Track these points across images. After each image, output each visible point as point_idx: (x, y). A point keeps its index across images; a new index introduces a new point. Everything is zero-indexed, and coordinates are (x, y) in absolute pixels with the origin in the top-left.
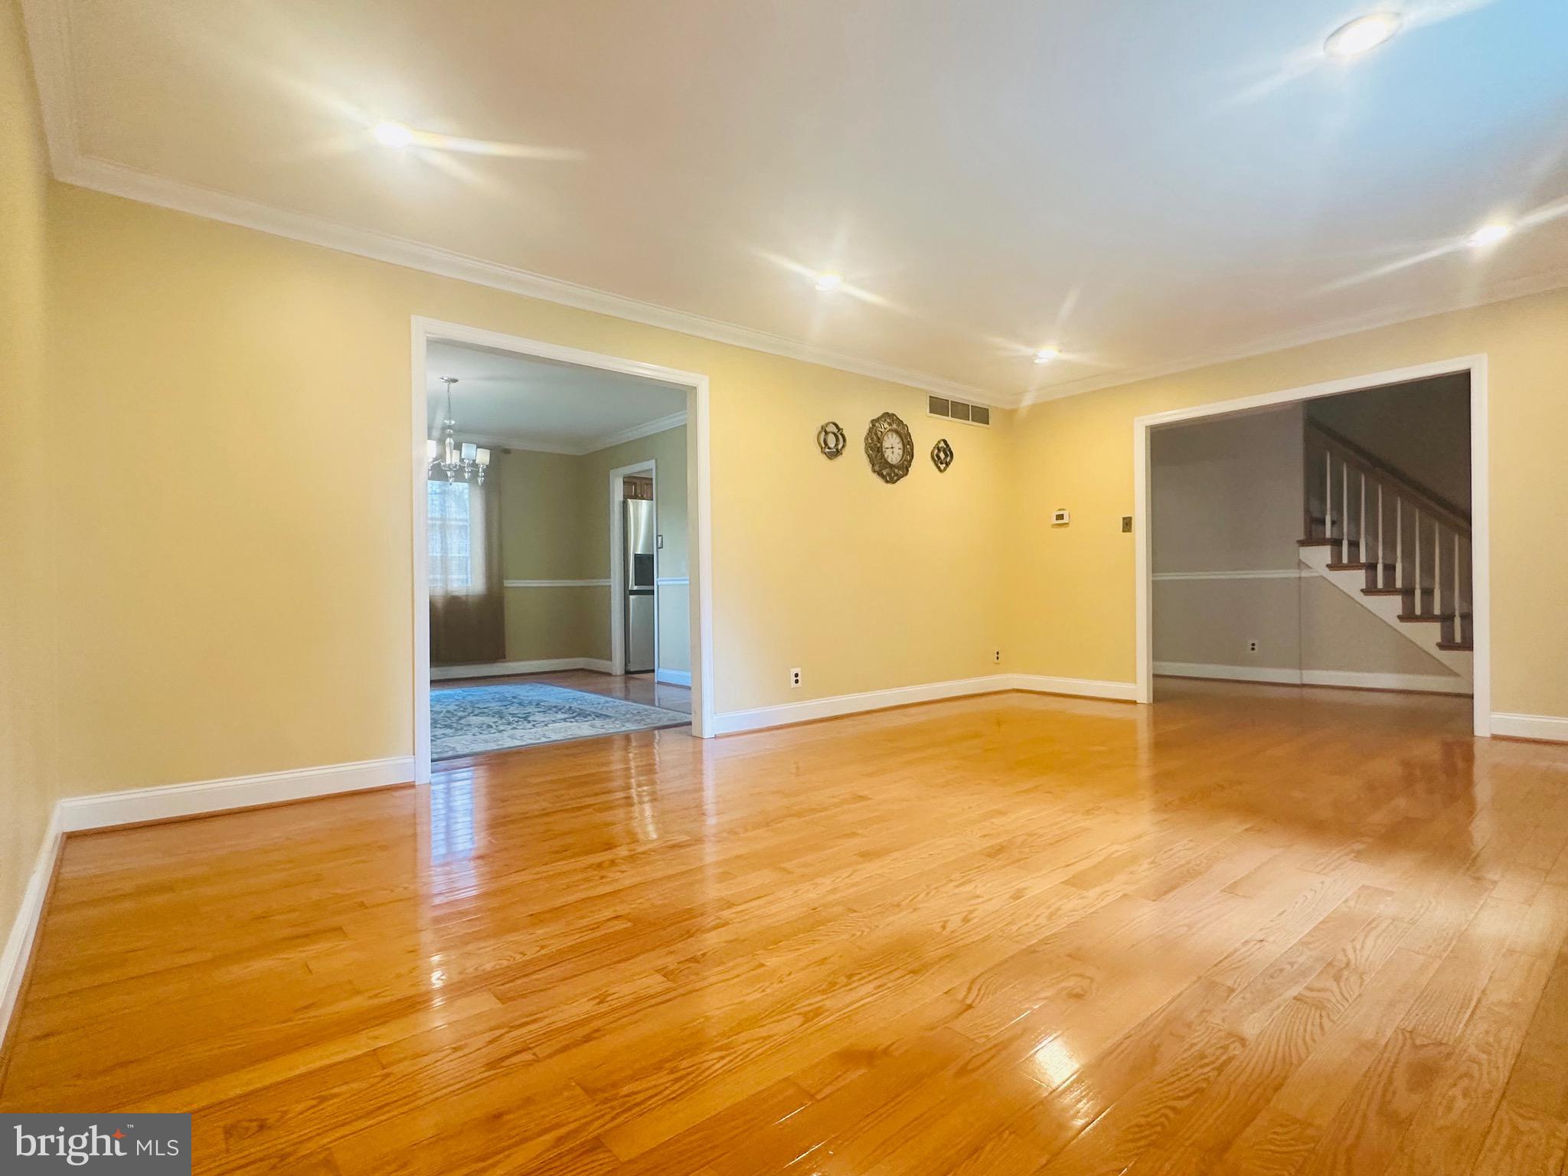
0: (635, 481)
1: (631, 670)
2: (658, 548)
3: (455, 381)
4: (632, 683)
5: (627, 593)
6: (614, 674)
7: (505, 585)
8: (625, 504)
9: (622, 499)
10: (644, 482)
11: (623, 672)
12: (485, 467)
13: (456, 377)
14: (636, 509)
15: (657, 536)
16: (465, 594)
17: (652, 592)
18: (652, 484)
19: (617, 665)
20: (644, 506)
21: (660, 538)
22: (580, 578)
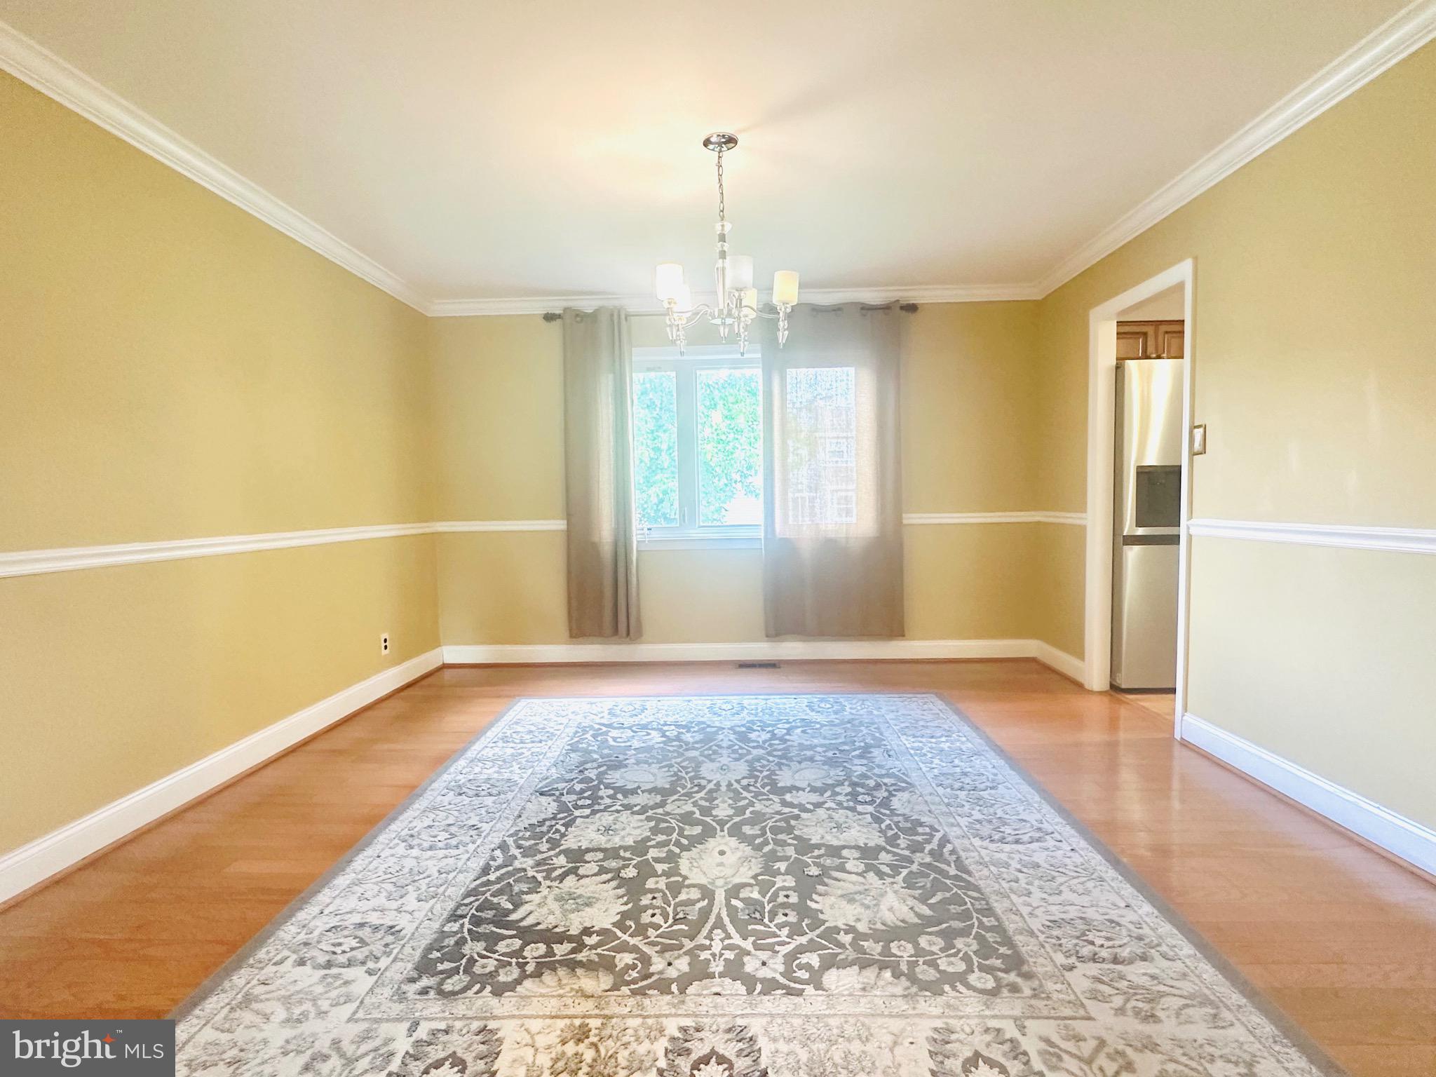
0: (1144, 329)
1: (1123, 686)
2: (1193, 454)
3: (731, 141)
4: (1123, 712)
5: (1121, 541)
6: (1087, 687)
7: (905, 522)
8: (1119, 368)
9: (1114, 363)
10: (1163, 328)
11: (1106, 687)
12: (789, 310)
13: (729, 130)
14: (1147, 377)
15: (1193, 427)
16: (843, 535)
17: (1175, 540)
18: (1182, 332)
19: (1094, 672)
20: (1163, 369)
21: (1198, 433)
22: (1036, 508)
